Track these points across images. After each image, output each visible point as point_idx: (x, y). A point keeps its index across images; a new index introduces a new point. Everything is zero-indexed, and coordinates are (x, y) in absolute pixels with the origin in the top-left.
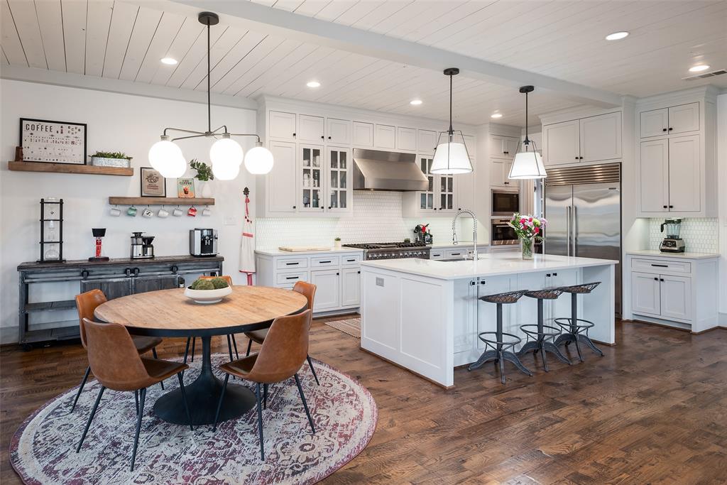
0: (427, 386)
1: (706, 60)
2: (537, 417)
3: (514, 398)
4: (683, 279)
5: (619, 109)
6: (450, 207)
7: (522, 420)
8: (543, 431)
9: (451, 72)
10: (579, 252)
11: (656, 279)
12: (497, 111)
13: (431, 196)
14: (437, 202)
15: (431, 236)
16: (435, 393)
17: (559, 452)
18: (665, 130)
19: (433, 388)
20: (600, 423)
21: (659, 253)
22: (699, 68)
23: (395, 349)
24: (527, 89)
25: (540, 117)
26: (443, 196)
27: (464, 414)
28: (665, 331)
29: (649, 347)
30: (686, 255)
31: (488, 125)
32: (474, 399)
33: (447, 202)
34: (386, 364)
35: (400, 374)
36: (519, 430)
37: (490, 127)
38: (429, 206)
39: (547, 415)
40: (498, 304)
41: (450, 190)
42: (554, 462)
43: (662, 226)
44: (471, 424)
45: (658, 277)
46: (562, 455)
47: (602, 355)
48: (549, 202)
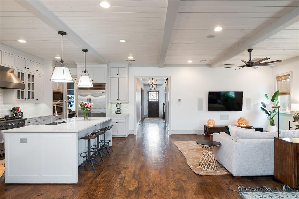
0: (67, 187)
1: (133, 56)
2: (118, 179)
3: (104, 176)
4: (123, 122)
5: (106, 65)
6: (33, 98)
7: (115, 182)
8: (124, 183)
9: (62, 33)
10: (92, 115)
11: (116, 122)
12: (58, 56)
13: (23, 92)
14: (26, 95)
15: (22, 113)
16: (73, 188)
17: (135, 187)
18: (117, 75)
19: (70, 187)
20: (134, 173)
21: (115, 114)
22: (131, 58)
23: (38, 176)
24: (85, 51)
25: (76, 62)
26: (29, 92)
27: (94, 191)
28: (119, 139)
29: (120, 144)
30: (122, 114)
31: (51, 61)
32: (91, 183)
33: (31, 96)
34: (33, 186)
35: (46, 188)
36: (118, 187)
37: (52, 62)
38: (21, 97)
39: (120, 177)
40: (88, 140)
41: (33, 89)
42: (137, 191)
43: (116, 105)
44: (101, 193)
45: (117, 122)
46: (137, 188)
47: (113, 151)
48: (79, 97)
